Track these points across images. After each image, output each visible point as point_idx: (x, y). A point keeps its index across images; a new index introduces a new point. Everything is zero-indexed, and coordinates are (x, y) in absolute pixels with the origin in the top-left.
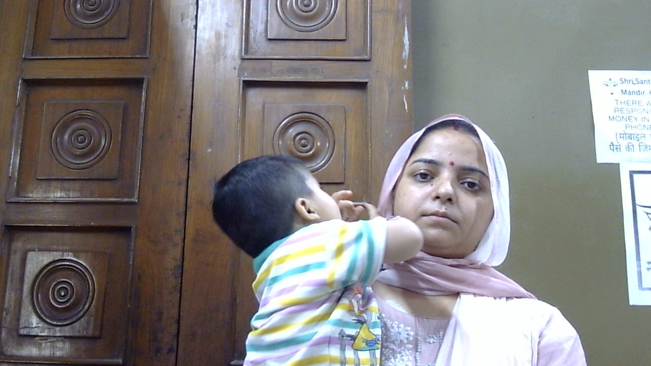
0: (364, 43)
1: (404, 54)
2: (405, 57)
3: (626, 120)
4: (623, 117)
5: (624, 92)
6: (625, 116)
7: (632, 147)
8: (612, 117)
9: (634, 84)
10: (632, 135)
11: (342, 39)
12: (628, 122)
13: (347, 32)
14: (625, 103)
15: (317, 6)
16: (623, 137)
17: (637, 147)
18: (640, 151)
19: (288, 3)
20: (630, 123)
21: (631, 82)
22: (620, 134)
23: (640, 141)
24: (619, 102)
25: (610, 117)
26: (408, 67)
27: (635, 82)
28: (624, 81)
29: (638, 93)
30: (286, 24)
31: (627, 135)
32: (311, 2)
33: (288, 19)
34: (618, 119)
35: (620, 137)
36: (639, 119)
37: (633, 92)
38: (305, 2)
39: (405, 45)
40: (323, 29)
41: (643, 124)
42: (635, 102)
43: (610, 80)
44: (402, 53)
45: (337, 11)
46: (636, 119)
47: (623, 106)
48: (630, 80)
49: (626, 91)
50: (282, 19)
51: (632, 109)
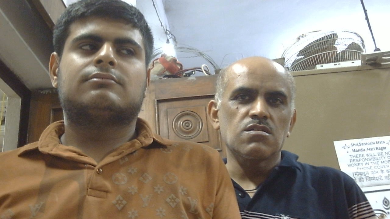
0: (218, 142)
3: (357, 165)
4: (355, 164)
5: (354, 151)
6: (356, 163)
7: (362, 179)
8: (349, 165)
9: (359, 146)
10: (362, 173)
11: (207, 141)
12: (358, 166)
13: (209, 138)
14: (355, 156)
15: (193, 126)
16: (357, 175)
17: (365, 180)
18: (367, 181)
19: (178, 126)
20: (359, 167)
21: (357, 145)
22: (355, 173)
23: (366, 175)
24: (352, 156)
25: (348, 165)
27: (359, 145)
28: (353, 145)
29: (362, 150)
30: (178, 136)
31: (359, 173)
32: (189, 125)
33: (179, 133)
34: (353, 165)
35: (355, 175)
36: (364, 164)
37: (358, 150)
38: (187, 124)
40: (197, 137)
41: (366, 166)
42: (360, 155)
43: (346, 145)
45: (203, 128)
46: (362, 164)
47: (354, 158)
48: (356, 144)
49: (355, 150)
50: (176, 134)
51: (359, 159)
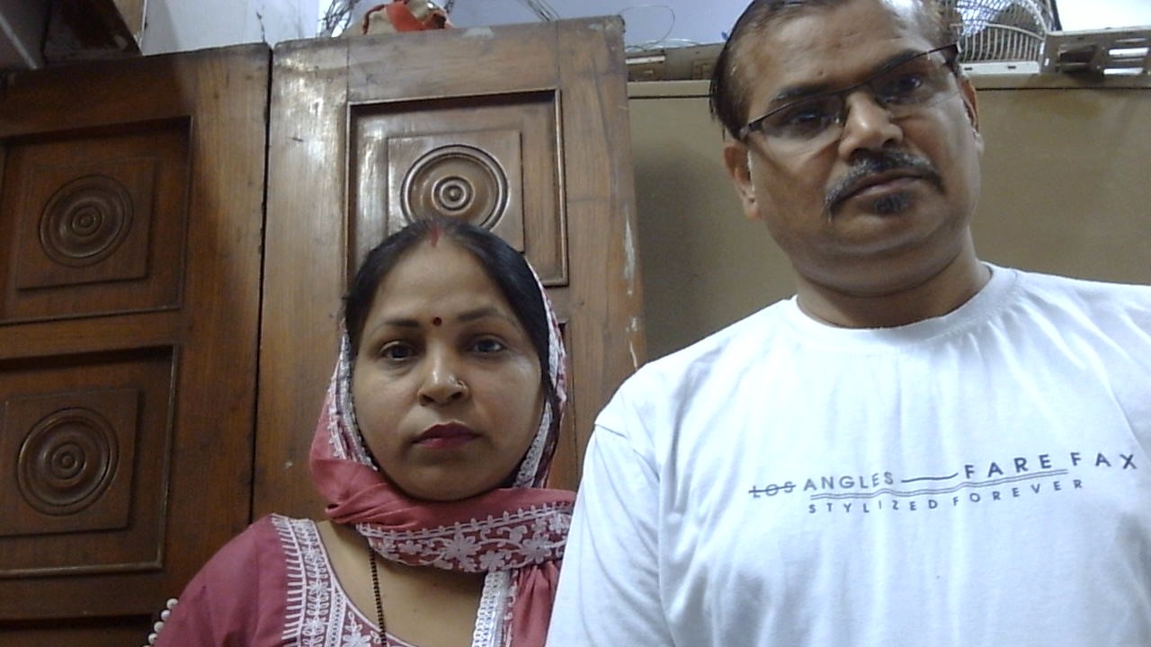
0: (557, 255)
1: (626, 269)
2: (629, 274)
13: (527, 241)
15: (472, 200)
19: (422, 197)
26: (635, 291)
32: (461, 194)
39: (627, 255)
44: (623, 268)
45: (507, 205)
